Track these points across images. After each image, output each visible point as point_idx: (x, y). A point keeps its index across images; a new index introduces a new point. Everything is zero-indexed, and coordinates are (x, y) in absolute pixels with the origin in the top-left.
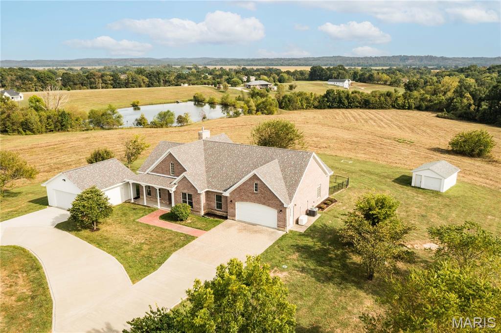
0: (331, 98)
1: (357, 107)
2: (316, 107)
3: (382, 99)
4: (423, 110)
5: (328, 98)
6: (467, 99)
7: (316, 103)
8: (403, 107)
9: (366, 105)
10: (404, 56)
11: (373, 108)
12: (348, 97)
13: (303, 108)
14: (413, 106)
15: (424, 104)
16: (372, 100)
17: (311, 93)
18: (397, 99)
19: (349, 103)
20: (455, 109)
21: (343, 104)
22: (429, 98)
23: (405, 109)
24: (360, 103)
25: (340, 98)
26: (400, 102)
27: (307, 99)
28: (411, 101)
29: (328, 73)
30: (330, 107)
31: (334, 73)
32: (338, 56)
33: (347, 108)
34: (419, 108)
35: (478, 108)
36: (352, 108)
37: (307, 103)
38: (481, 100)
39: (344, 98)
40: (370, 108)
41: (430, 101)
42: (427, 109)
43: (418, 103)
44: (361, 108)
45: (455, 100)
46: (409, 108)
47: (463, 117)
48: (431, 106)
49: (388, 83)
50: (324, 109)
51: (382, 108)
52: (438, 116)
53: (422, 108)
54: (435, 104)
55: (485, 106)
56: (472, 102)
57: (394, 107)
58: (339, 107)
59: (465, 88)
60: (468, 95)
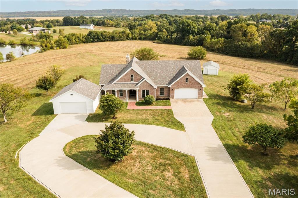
0: (92, 36)
1: (108, 40)
2: (84, 42)
3: (121, 35)
4: (142, 40)
5: (91, 36)
6: (165, 33)
7: (84, 40)
8: (132, 39)
9: (113, 39)
10: (109, 9)
11: (117, 41)
12: (102, 35)
13: (77, 43)
14: (137, 38)
15: (142, 36)
16: (116, 36)
17: (80, 34)
18: (128, 34)
19: (103, 38)
20: (160, 38)
21: (100, 39)
22: (144, 33)
23: (134, 40)
24: (109, 38)
25: (98, 36)
26: (130, 36)
27: (78, 37)
28: (136, 35)
29: (76, 21)
30: (93, 42)
31: (80, 21)
32: (69, 10)
33: (102, 41)
34: (140, 39)
35: (171, 37)
36: (105, 41)
37: (79, 40)
38: (172, 32)
39: (100, 36)
40: (115, 41)
41: (145, 35)
42: (145, 39)
43: (139, 36)
44: (110, 41)
45: (159, 34)
46: (136, 39)
47: (166, 42)
48: (146, 37)
49: (114, 26)
50: (89, 43)
51: (122, 40)
52: (154, 43)
53: (142, 38)
54: (148, 36)
55: (175, 35)
56: (167, 34)
57: (128, 39)
58: (98, 41)
59: (162, 27)
60: (164, 30)
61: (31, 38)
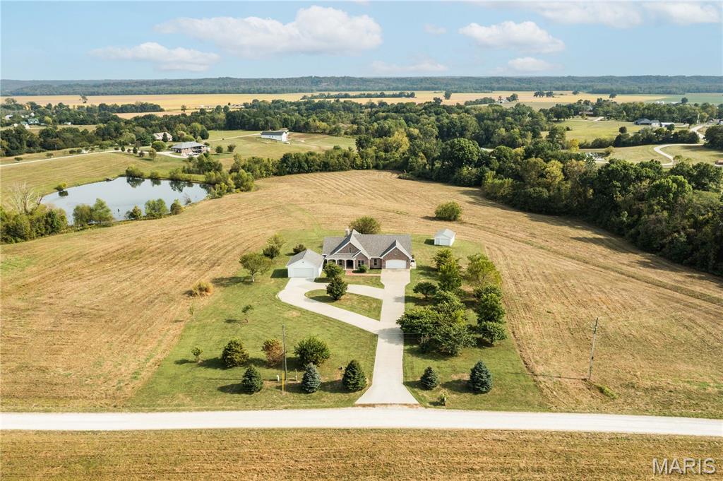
0: (290, 164)
1: (317, 170)
2: (275, 174)
3: (341, 159)
4: (381, 170)
5: (287, 164)
6: (422, 160)
7: (275, 170)
8: (361, 168)
9: (326, 168)
11: (333, 171)
12: (307, 161)
13: (263, 177)
14: (371, 166)
15: (381, 163)
16: (332, 162)
17: (268, 159)
18: (355, 159)
19: (309, 167)
20: (412, 169)
21: (303, 168)
22: (384, 157)
23: (364, 169)
24: (319, 166)
25: (299, 162)
26: (359, 161)
27: (265, 166)
28: (369, 160)
30: (290, 173)
33: (307, 172)
34: (377, 167)
35: (432, 167)
36: (312, 172)
37: (265, 170)
38: (434, 159)
39: (303, 163)
40: (330, 171)
41: (385, 159)
42: (385, 168)
43: (375, 162)
44: (321, 171)
45: (411, 160)
46: (368, 168)
47: (421, 177)
48: (388, 164)
50: (284, 175)
51: (342, 169)
52: (400, 178)
53: (380, 167)
54: (391, 162)
55: (438, 165)
56: (425, 161)
57: (353, 168)
58: (299, 173)
59: (418, 147)
60: (421, 154)
61: (184, 167)
